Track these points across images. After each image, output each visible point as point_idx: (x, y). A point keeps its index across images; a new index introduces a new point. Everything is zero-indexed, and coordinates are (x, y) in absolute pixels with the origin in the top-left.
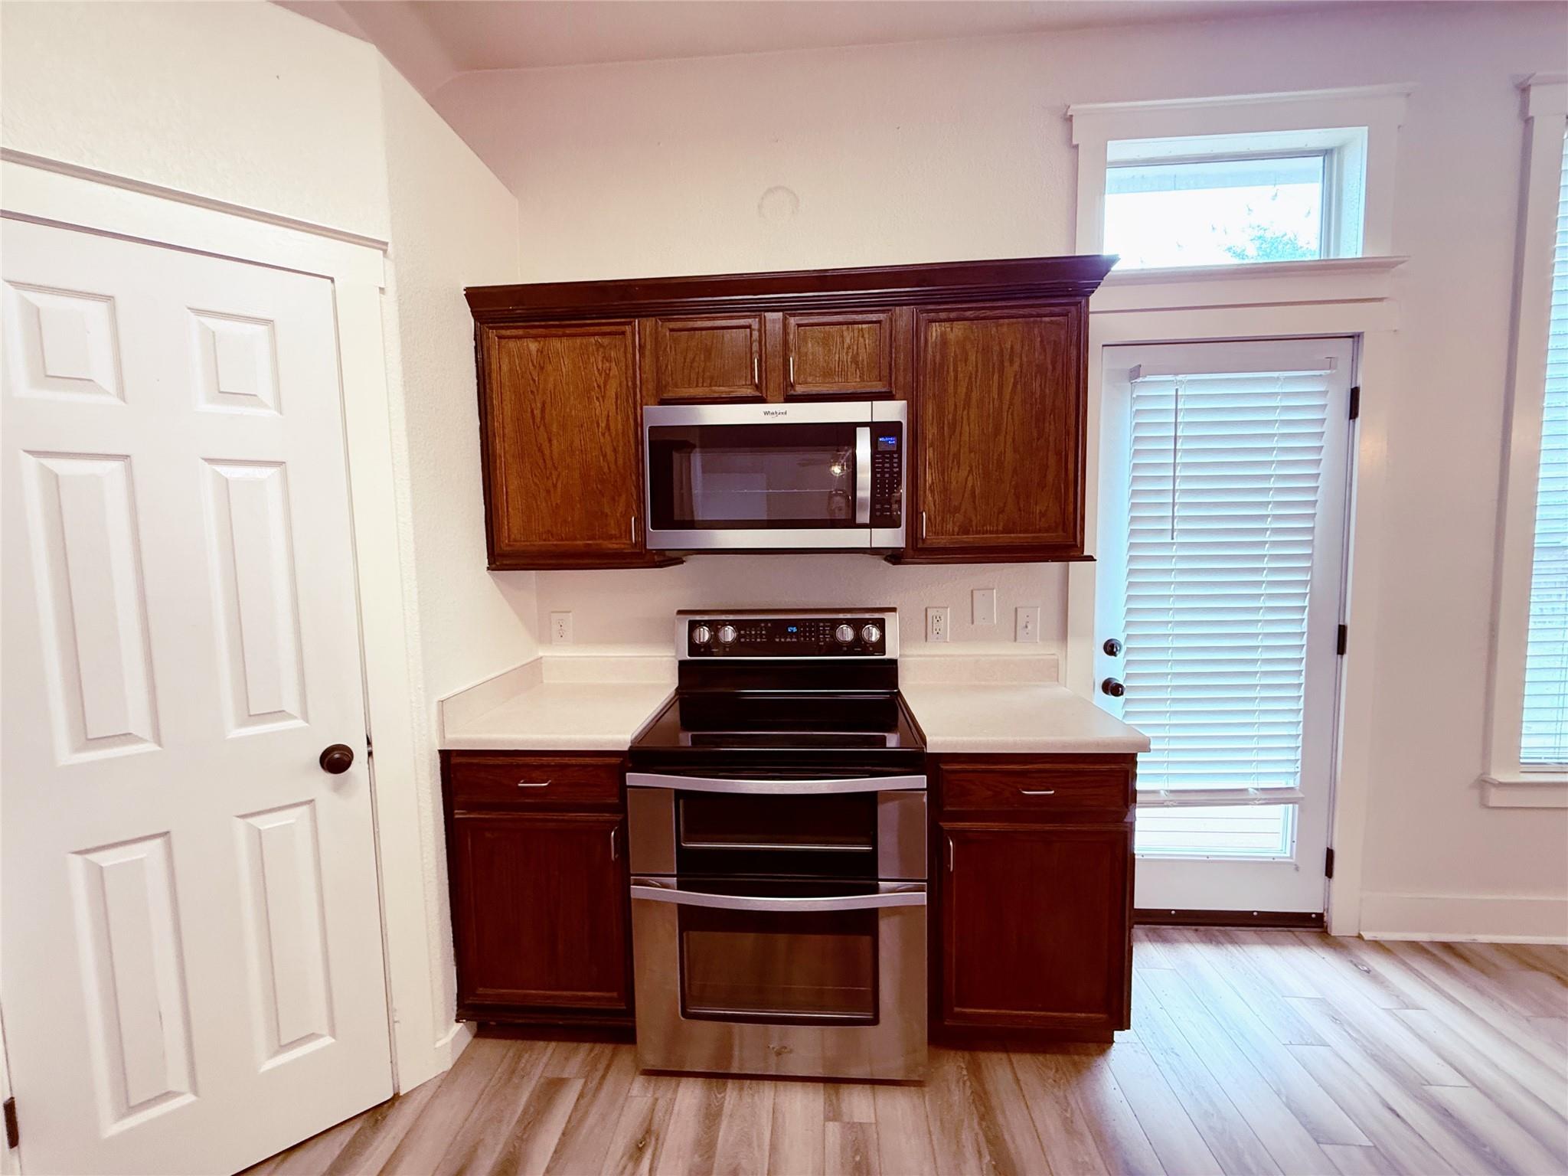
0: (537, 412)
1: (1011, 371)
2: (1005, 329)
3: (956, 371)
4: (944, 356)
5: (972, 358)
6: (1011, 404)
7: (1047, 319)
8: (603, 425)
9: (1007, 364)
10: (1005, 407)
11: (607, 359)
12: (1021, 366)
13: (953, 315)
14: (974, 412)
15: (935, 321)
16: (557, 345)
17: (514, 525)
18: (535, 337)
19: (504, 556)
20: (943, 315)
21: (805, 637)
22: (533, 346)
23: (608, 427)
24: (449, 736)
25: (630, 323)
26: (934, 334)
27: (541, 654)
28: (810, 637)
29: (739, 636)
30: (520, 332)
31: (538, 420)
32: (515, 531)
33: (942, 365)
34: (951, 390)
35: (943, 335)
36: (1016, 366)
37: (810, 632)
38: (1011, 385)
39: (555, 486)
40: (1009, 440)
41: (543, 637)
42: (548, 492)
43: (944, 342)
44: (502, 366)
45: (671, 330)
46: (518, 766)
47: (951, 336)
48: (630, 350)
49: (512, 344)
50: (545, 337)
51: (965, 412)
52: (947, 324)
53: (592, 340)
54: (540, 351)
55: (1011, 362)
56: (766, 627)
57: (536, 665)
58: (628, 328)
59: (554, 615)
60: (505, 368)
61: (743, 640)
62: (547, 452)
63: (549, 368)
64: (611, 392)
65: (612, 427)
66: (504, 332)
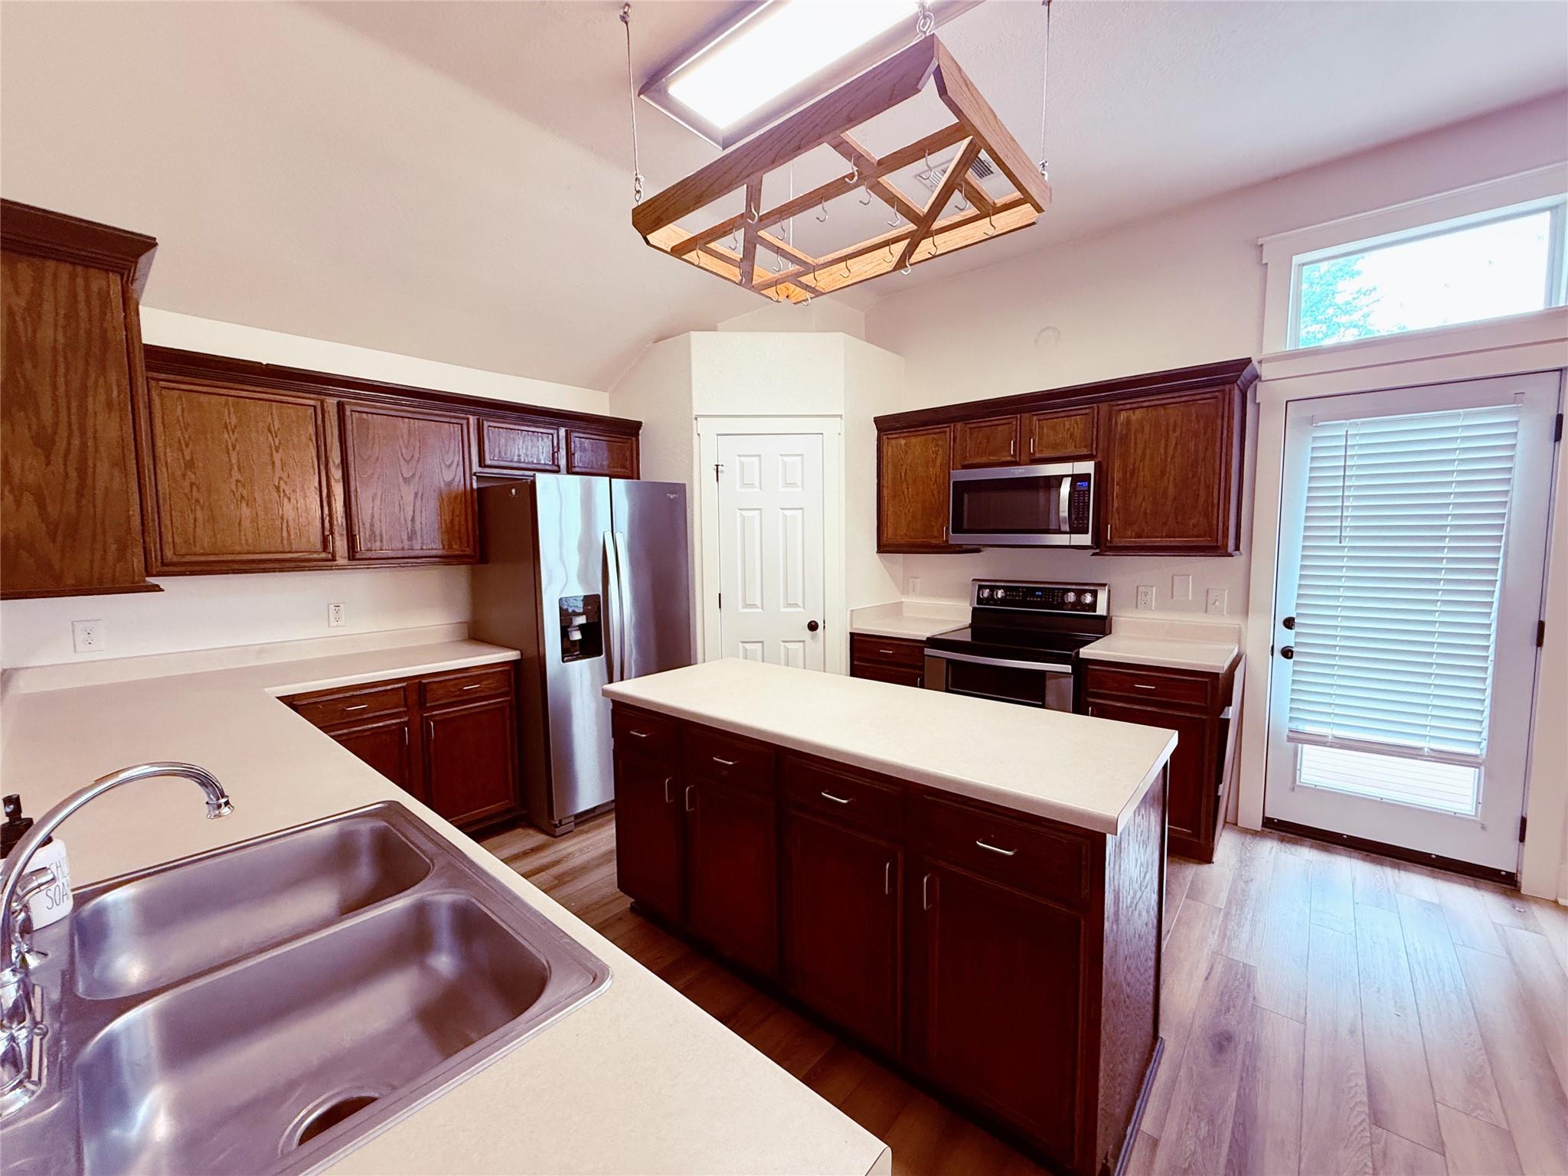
0: (903, 475)
1: (1173, 436)
2: (1170, 411)
3: (1136, 439)
4: (1129, 430)
5: (1147, 429)
6: (1173, 456)
7: (1200, 402)
8: (933, 479)
9: (1171, 432)
10: (1169, 460)
11: (937, 446)
12: (1181, 433)
13: (1134, 406)
14: (1147, 463)
15: (1123, 410)
16: (913, 440)
17: (889, 531)
18: (904, 438)
19: (885, 546)
20: (1129, 406)
21: (1045, 598)
22: (903, 442)
23: (936, 480)
24: (854, 626)
25: (949, 427)
26: (1122, 417)
27: (903, 600)
28: (1049, 598)
29: (1006, 595)
30: (897, 436)
31: (903, 477)
32: (890, 534)
33: (1126, 435)
34: (1132, 451)
35: (1128, 418)
36: (1178, 433)
37: (1049, 595)
38: (1173, 445)
39: (909, 512)
40: (1171, 479)
41: (904, 592)
42: (906, 514)
43: (1128, 421)
44: (888, 451)
45: (970, 428)
46: (881, 643)
47: (1133, 418)
48: (948, 440)
49: (893, 441)
50: (908, 436)
51: (1141, 464)
52: (1131, 411)
53: (931, 436)
54: (906, 444)
55: (1174, 431)
56: (1023, 592)
57: (899, 605)
58: (948, 429)
59: (911, 580)
60: (890, 453)
61: (1008, 598)
62: (906, 493)
63: (910, 452)
64: (938, 463)
65: (938, 480)
66: (889, 436)
